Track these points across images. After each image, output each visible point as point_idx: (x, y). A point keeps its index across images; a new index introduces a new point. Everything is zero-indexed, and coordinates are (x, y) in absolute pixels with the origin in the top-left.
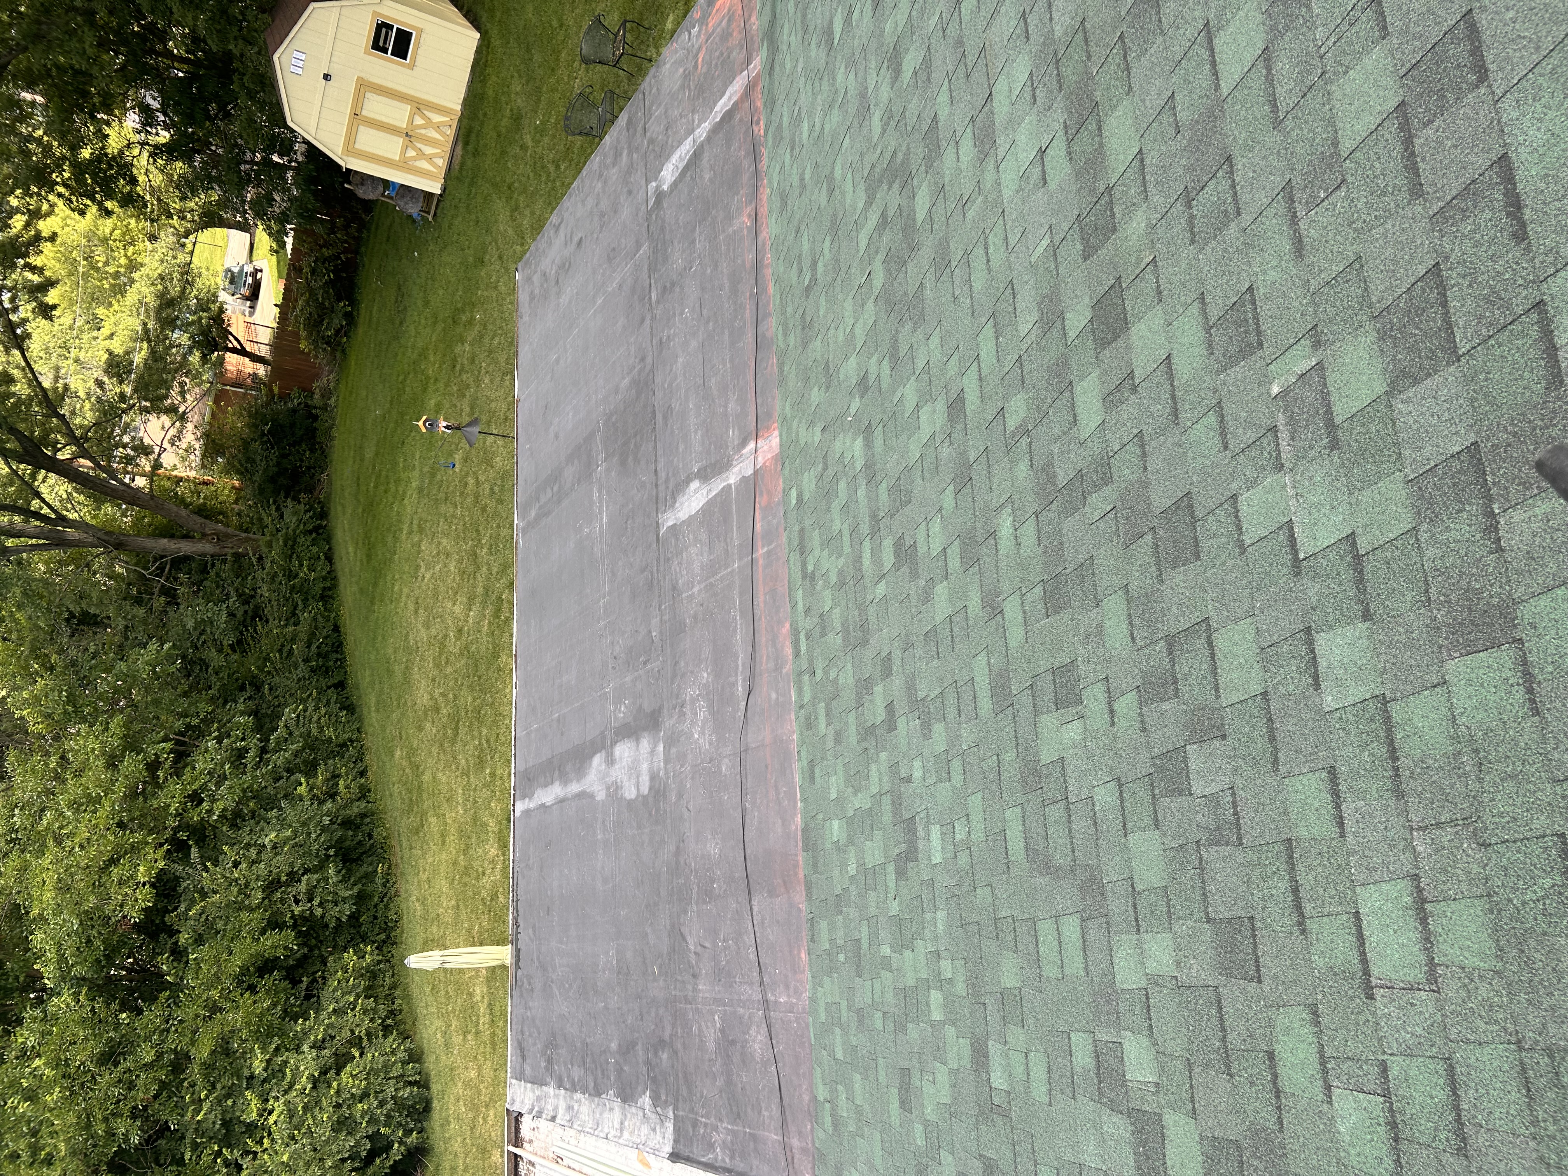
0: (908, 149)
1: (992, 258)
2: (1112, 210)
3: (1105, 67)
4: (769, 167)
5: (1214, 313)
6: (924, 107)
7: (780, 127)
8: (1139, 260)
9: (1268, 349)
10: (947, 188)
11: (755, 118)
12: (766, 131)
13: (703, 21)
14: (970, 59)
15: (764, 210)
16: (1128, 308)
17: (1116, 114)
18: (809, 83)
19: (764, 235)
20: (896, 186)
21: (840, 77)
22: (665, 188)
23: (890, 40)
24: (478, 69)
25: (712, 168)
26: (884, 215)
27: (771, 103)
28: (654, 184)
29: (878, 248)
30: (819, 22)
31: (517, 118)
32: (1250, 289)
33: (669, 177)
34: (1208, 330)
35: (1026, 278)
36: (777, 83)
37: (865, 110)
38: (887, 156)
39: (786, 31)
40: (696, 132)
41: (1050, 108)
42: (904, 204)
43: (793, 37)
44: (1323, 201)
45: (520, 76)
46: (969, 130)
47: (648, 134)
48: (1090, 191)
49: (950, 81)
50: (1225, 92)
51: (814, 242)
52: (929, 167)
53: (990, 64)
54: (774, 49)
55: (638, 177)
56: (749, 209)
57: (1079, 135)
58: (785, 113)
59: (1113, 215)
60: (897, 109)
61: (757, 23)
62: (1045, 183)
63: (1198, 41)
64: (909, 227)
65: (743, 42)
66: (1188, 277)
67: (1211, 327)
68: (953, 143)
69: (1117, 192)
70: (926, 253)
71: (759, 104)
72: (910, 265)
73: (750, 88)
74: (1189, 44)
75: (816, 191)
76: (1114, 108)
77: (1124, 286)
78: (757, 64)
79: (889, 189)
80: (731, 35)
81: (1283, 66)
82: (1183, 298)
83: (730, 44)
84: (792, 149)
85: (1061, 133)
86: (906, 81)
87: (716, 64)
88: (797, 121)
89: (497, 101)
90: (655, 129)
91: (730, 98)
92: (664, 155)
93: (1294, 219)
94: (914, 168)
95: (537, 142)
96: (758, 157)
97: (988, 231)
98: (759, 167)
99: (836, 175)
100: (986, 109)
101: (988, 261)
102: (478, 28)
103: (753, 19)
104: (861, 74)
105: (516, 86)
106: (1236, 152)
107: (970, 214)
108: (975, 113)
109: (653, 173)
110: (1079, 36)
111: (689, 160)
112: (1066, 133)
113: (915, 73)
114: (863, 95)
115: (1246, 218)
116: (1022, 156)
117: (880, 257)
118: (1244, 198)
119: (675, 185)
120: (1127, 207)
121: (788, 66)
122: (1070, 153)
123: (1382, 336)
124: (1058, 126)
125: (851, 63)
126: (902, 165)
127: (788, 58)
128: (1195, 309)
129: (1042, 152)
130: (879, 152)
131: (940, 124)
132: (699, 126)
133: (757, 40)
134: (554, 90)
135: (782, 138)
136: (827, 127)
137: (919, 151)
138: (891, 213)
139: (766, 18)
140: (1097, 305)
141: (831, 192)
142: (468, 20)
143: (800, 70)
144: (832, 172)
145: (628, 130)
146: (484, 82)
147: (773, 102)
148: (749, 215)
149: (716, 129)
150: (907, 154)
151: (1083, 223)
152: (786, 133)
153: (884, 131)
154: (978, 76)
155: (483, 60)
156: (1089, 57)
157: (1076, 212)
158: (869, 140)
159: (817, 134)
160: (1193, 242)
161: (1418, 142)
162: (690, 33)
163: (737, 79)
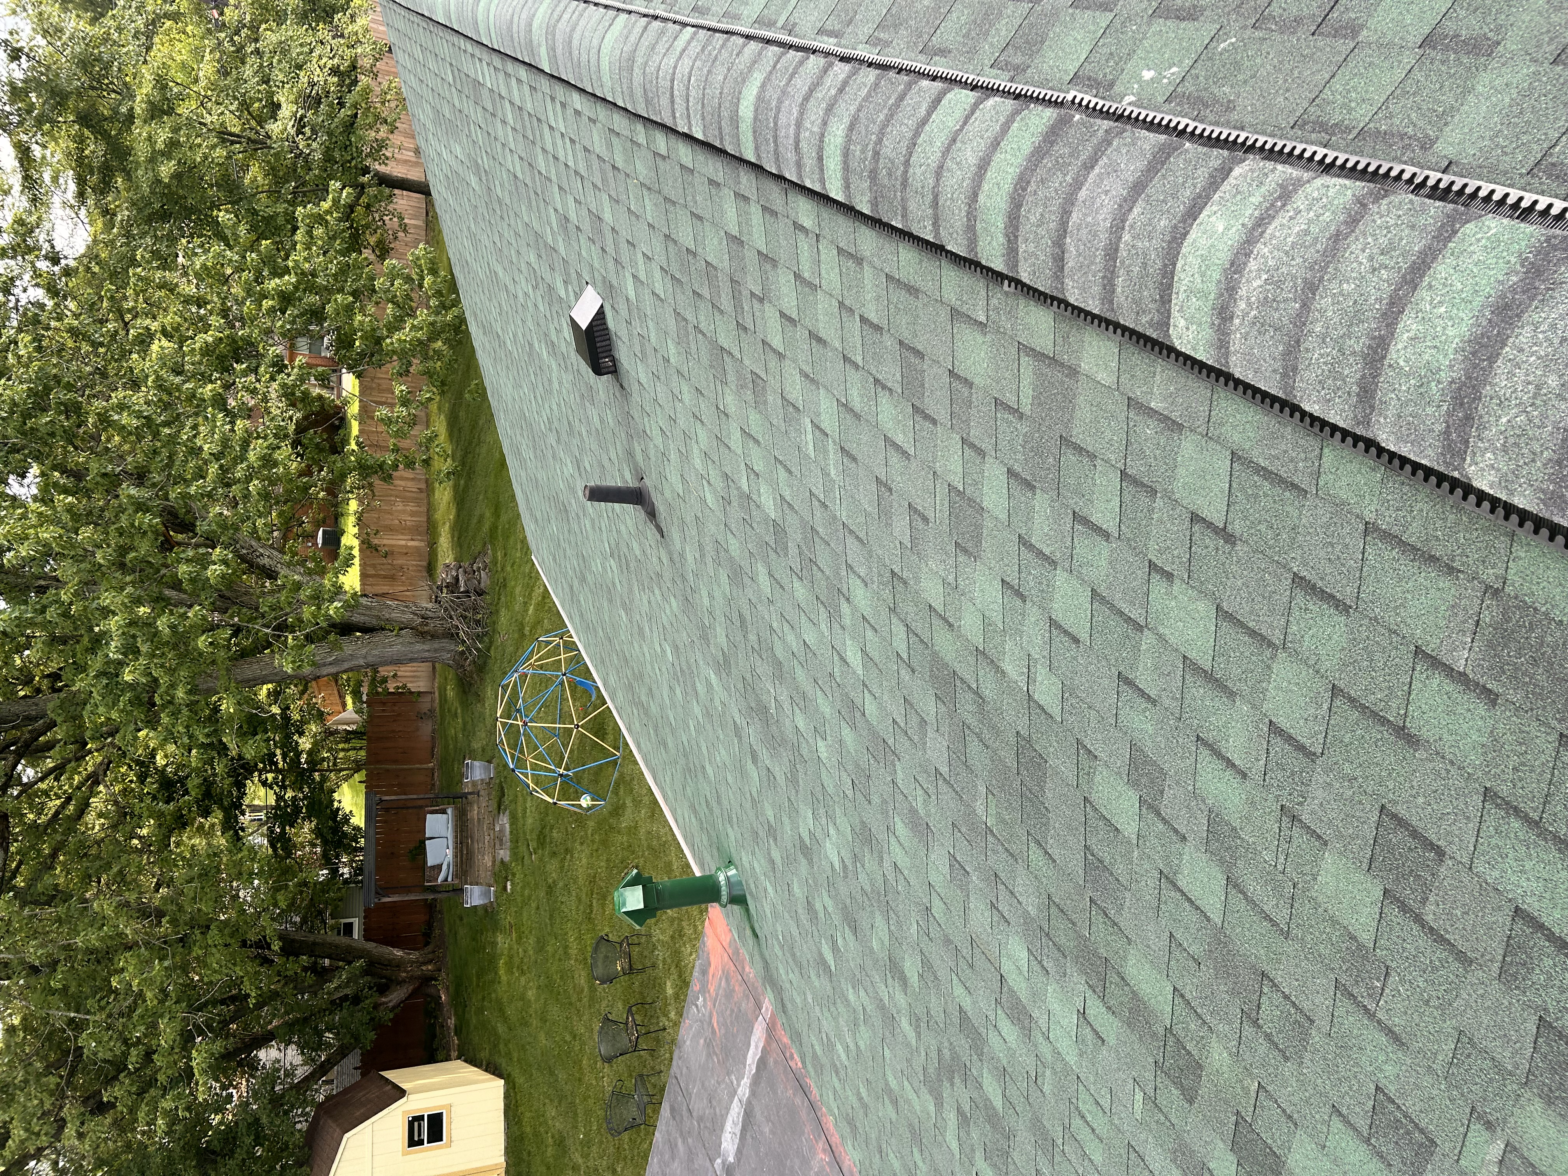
0: (951, 1044)
1: (1095, 1126)
2: (1184, 1048)
3: (1094, 928)
4: (821, 1095)
5: (1362, 1124)
6: (946, 1003)
7: (815, 1056)
8: (1246, 1090)
9: (1445, 1146)
10: (1010, 1070)
11: (788, 1055)
12: (804, 1062)
13: (704, 990)
14: (966, 952)
15: (835, 1139)
16: (1269, 1141)
17: (1131, 963)
18: (825, 1009)
19: (846, 1164)
20: (957, 1081)
21: (851, 997)
22: (731, 1159)
23: (883, 955)
24: (511, 1113)
25: (768, 1120)
26: (960, 1111)
27: (797, 1037)
28: (719, 1161)
29: (973, 1145)
30: (809, 956)
31: (561, 1143)
32: (1377, 1088)
33: (730, 1147)
34: (1368, 1141)
35: (1143, 1136)
36: (794, 1018)
37: (890, 1020)
38: (934, 1055)
39: (782, 971)
40: (739, 1092)
41: (1065, 975)
42: (975, 1095)
43: (791, 975)
44: (1383, 990)
45: (551, 1100)
46: (999, 1012)
47: (694, 1114)
48: (1152, 1037)
49: (957, 975)
50: (1217, 919)
51: (902, 1157)
52: (980, 1055)
53: (986, 951)
54: (778, 991)
55: (701, 1160)
56: (821, 1145)
57: (1107, 991)
58: (815, 1042)
59: (1189, 1053)
60: (920, 1010)
61: (752, 972)
62: (1103, 1041)
63: (1163, 886)
64: (992, 1118)
65: (747, 992)
66: (1307, 1094)
67: (1369, 1139)
68: (990, 1027)
69: (1178, 1029)
70: (1024, 1137)
71: (786, 1040)
72: (1015, 1155)
73: (771, 1029)
74: (1157, 891)
75: (880, 1106)
76: (1124, 958)
77: (1249, 1119)
78: (768, 1005)
79: (952, 1085)
80: (733, 991)
81: (1253, 888)
82: (1317, 1116)
83: (736, 999)
84: (837, 1073)
85: (1089, 993)
86: (916, 985)
87: (732, 1022)
88: (829, 1047)
89: (536, 1134)
90: (699, 1106)
91: (757, 1047)
92: (717, 1127)
93: (1371, 1015)
94: (965, 1058)
95: (586, 1156)
96: (806, 1090)
97: (1074, 1100)
98: (812, 1098)
99: (893, 1086)
100: (1005, 989)
101: (1093, 1130)
102: (500, 1076)
103: (747, 969)
104: (870, 990)
105: (551, 1112)
106: (1267, 968)
107: (1047, 1089)
108: (998, 996)
109: (714, 1150)
110: (1054, 910)
111: (744, 1120)
112: (1094, 991)
113: (921, 976)
114: (881, 1007)
115: (1323, 1023)
116: (1065, 1022)
117: (979, 1155)
118: (1306, 1005)
119: (739, 1152)
120: (1198, 1043)
121: (798, 1000)
122: (1109, 1008)
123: (1549, 1102)
124: (1083, 987)
125: (856, 984)
126: (953, 1059)
127: (795, 993)
128: (1337, 1124)
129: (1082, 1014)
130: (923, 1054)
131: (969, 1014)
132: (739, 1085)
133: (759, 984)
134: (585, 1099)
135: (822, 1066)
136: (861, 1044)
137: (963, 1044)
138: (967, 1108)
139: (760, 965)
140: (1234, 1146)
141: (895, 1103)
142: (490, 1072)
143: (810, 1001)
144: (887, 1084)
145: (674, 1118)
146: (519, 1123)
147: (799, 1035)
148: (824, 1150)
149: (756, 1080)
150: (952, 1048)
151: (1165, 1069)
152: (824, 1060)
153: (918, 1034)
154: (980, 962)
155: (513, 1102)
156: (1073, 924)
157: (1151, 1060)
158: (908, 1045)
159: (854, 1053)
160: (1286, 1059)
161: (1429, 918)
162: (697, 1006)
163: (756, 1026)
